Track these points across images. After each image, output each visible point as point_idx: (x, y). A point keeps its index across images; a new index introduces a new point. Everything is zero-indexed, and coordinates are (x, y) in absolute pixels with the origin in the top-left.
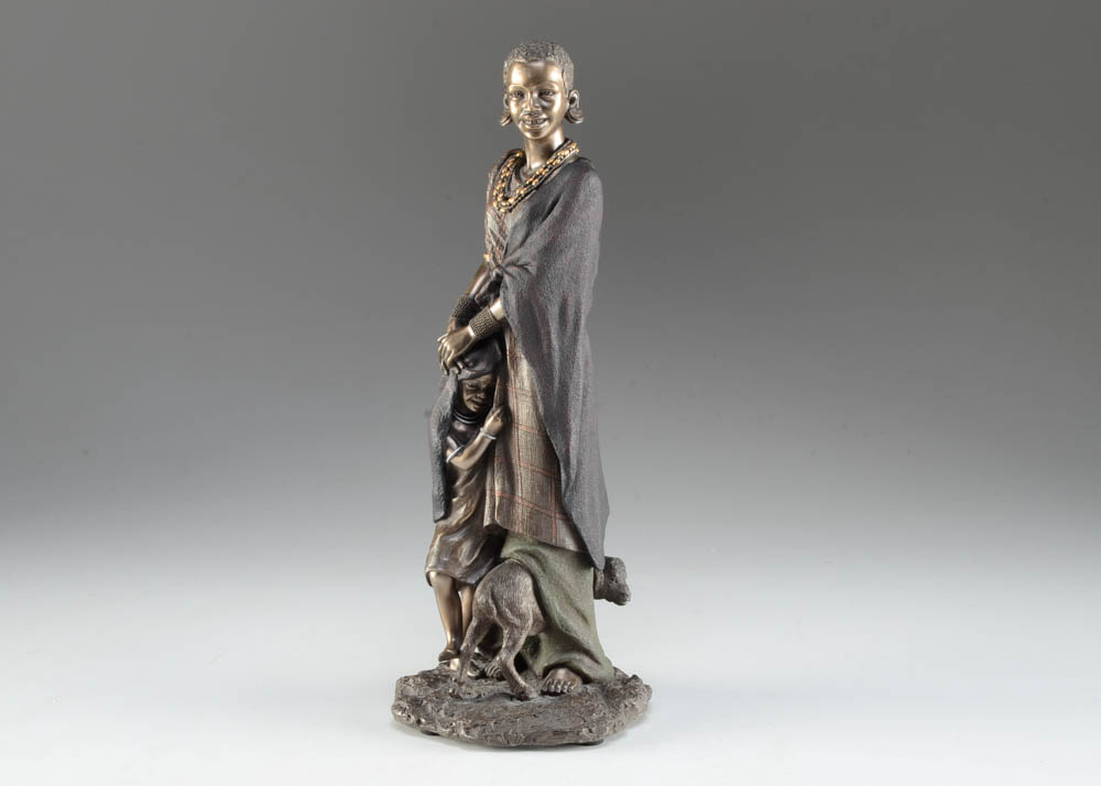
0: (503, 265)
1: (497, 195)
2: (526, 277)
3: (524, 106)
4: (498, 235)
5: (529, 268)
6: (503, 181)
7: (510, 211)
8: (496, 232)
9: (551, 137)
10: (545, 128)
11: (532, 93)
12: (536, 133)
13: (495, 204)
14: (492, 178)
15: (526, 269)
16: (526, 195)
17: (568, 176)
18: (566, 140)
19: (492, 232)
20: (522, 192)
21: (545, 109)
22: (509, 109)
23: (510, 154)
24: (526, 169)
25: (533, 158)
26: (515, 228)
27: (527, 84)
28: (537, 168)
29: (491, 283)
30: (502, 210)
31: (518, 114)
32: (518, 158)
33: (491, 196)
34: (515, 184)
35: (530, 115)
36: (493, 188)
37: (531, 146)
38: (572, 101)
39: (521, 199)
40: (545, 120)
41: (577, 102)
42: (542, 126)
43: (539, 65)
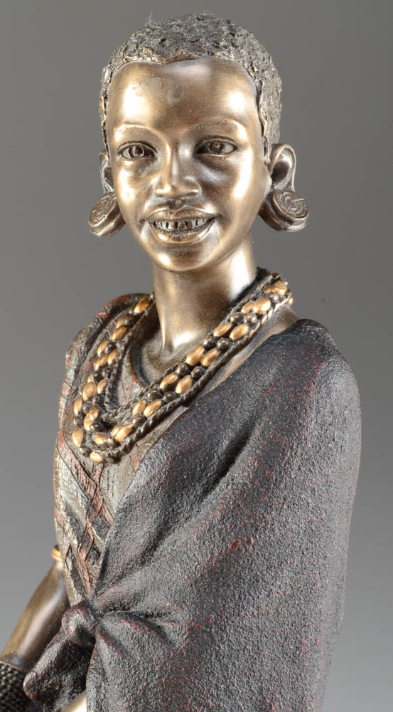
0: (97, 604)
1: (83, 415)
2: (158, 653)
3: (154, 181)
4: (84, 521)
5: (167, 627)
6: (99, 379)
7: (117, 459)
8: (80, 513)
9: (224, 265)
10: (212, 241)
11: (175, 147)
12: (186, 253)
13: (76, 440)
14: (73, 364)
15: (159, 630)
16: (158, 420)
17: (274, 371)
18: (260, 275)
19: (70, 513)
20: (147, 412)
21: (211, 191)
22: (116, 193)
23: (119, 307)
24: (157, 345)
25: (176, 319)
26: (127, 509)
27: (163, 123)
28: (188, 347)
29: (66, 649)
30: (96, 457)
31: (139, 204)
32: (136, 318)
33: (69, 412)
34: (129, 388)
35: (171, 205)
36: (75, 393)
37: (173, 289)
38: (278, 172)
39: (144, 429)
40: (210, 220)
41: (291, 176)
42: (202, 235)
43: (196, 71)
